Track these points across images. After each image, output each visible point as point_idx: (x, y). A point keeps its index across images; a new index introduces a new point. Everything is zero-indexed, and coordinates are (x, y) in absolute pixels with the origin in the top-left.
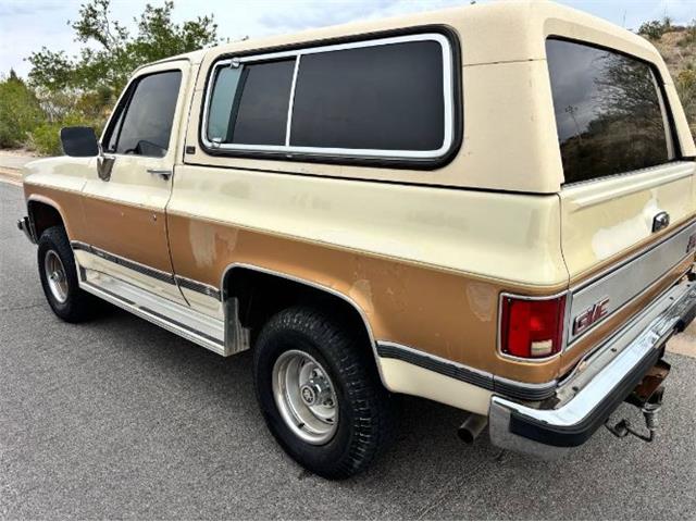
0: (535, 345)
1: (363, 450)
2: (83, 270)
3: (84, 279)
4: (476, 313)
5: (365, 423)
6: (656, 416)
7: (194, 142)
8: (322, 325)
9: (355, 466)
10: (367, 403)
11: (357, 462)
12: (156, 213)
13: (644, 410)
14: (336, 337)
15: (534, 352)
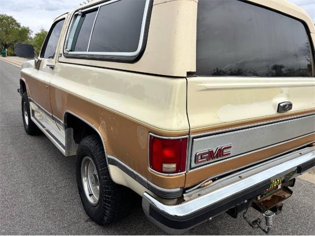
0: (165, 166)
1: (108, 212)
2: (33, 111)
3: (33, 115)
4: (140, 144)
5: (108, 198)
6: (271, 219)
7: (62, 52)
8: (97, 145)
9: (105, 220)
10: (110, 188)
11: (106, 218)
12: (47, 85)
13: (264, 215)
14: (101, 152)
15: (164, 170)
